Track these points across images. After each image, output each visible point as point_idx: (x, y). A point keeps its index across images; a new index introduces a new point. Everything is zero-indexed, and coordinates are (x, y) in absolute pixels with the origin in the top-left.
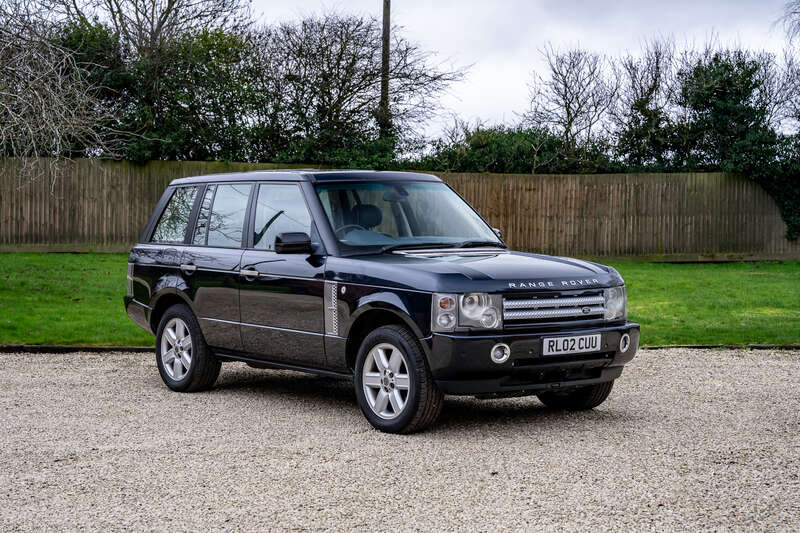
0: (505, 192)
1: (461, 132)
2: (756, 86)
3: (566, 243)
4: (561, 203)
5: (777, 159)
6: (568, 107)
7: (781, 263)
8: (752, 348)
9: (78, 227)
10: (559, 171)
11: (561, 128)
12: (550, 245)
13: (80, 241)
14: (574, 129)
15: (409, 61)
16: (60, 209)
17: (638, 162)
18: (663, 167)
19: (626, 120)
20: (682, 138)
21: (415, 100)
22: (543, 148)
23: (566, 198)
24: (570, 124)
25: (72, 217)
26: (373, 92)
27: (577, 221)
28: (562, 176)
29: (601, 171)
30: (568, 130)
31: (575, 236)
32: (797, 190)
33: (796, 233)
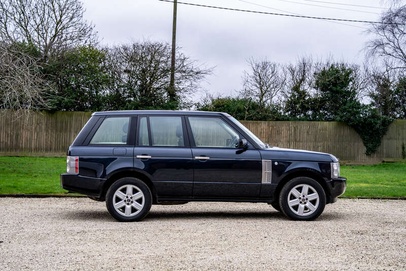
1: (209, 99)
2: (351, 80)
5: (361, 116)
6: (261, 88)
7: (364, 166)
8: (359, 198)
9: (19, 143)
10: (257, 119)
11: (258, 98)
13: (20, 151)
14: (264, 99)
15: (185, 64)
16: (11, 134)
17: (294, 116)
18: (307, 118)
19: (289, 95)
20: (316, 105)
21: (188, 83)
22: (249, 108)
23: (261, 133)
24: (262, 96)
25: (17, 138)
26: (167, 79)
28: (259, 121)
29: (277, 120)
30: (261, 100)
32: (370, 131)
33: (370, 152)
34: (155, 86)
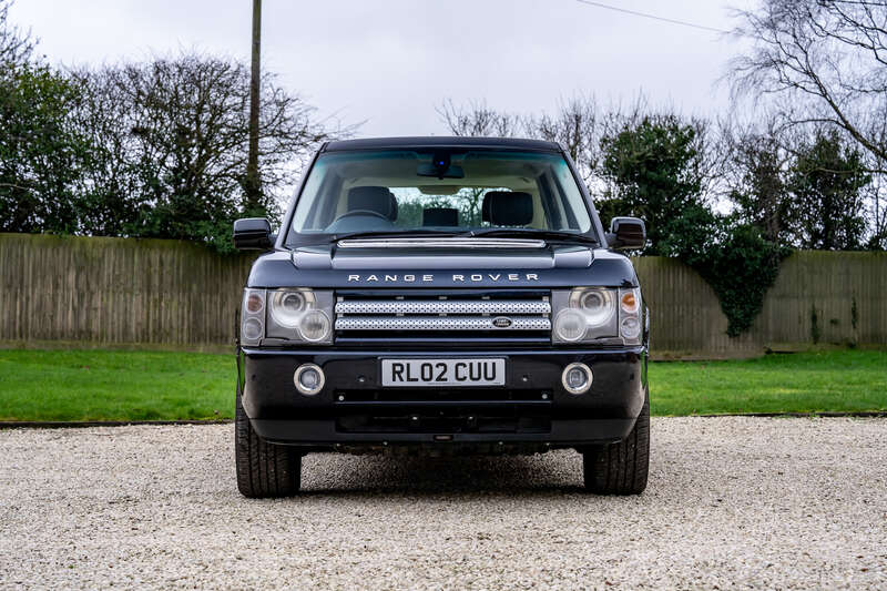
15: (286, 115)
32: (739, 279)
33: (738, 328)
34: (213, 169)
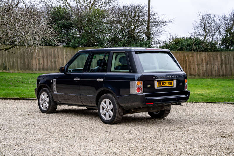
0: (183, 57)
1: (172, 39)
3: (202, 73)
4: (201, 60)
6: (205, 31)
9: (57, 66)
10: (201, 50)
11: (203, 37)
12: (197, 73)
14: (207, 38)
15: (155, 17)
16: (52, 61)
17: (228, 48)
19: (224, 35)
21: (157, 29)
23: (203, 59)
24: (206, 36)
25: (55, 63)
26: (145, 27)
27: (206, 66)
28: (201, 52)
29: (214, 51)
30: (205, 38)
31: (205, 71)
34: (137, 31)
